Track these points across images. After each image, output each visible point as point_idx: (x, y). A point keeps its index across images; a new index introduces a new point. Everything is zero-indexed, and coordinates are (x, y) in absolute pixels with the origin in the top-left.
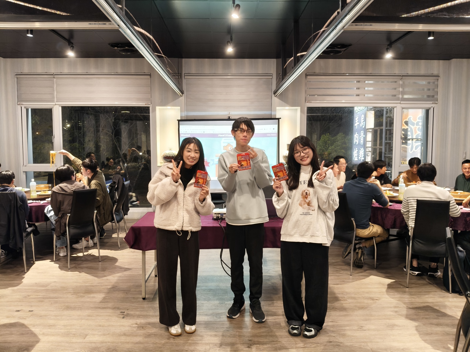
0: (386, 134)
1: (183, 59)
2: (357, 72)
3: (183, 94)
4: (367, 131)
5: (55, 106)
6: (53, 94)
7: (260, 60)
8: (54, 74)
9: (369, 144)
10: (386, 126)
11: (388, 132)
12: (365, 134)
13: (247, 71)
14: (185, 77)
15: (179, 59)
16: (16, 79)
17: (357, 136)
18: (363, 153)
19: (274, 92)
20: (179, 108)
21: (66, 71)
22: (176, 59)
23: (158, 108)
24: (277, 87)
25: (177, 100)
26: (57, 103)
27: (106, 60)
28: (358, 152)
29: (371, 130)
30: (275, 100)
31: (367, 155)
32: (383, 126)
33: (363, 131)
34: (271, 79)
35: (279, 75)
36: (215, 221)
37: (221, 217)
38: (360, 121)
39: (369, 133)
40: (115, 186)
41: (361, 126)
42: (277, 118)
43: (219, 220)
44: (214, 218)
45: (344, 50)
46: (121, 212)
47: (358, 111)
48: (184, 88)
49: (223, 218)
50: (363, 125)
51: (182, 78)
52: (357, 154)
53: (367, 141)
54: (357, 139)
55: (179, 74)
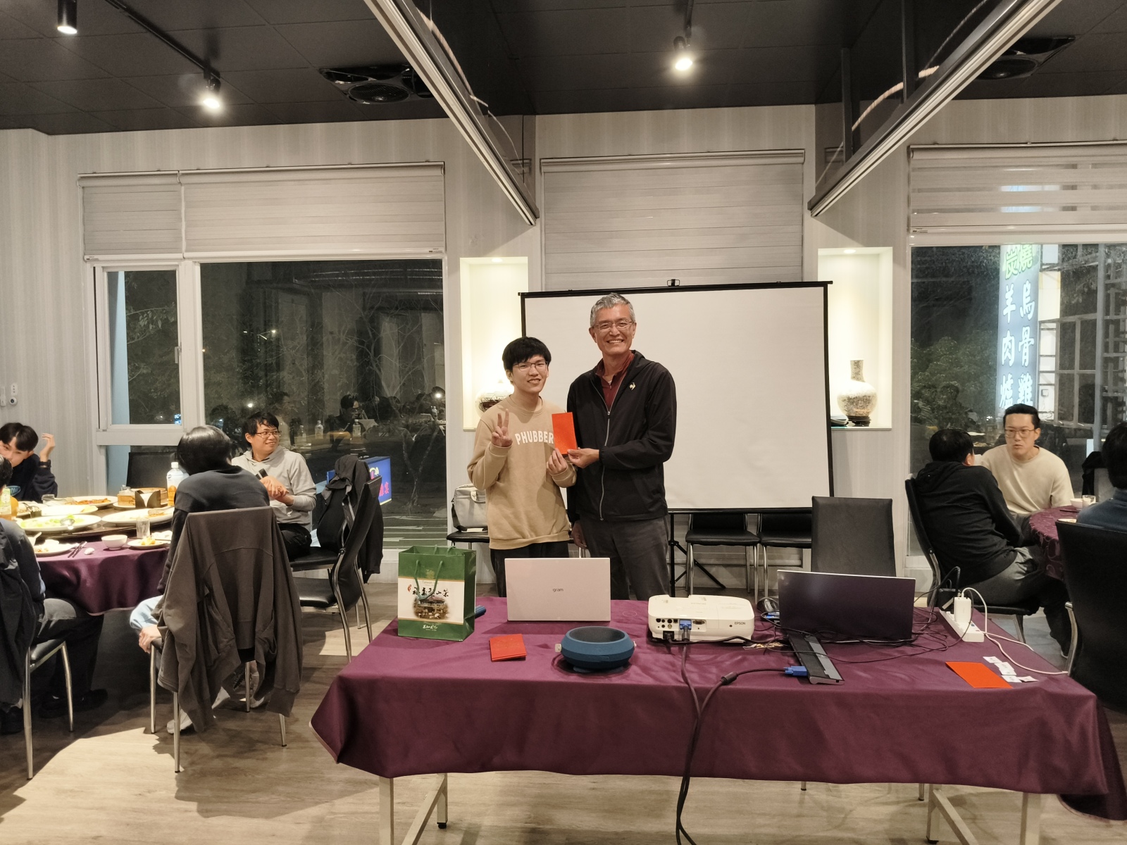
0: (1106, 335)
1: (538, 117)
2: (1070, 136)
3: (538, 220)
4: (1042, 327)
5: (183, 263)
6: (178, 229)
7: (765, 111)
8: (180, 172)
9: (1049, 364)
10: (1107, 312)
11: (1112, 327)
12: (1036, 335)
13: (726, 143)
14: (544, 169)
15: (525, 117)
16: (80, 191)
17: (1011, 341)
18: (1030, 389)
19: (809, 203)
20: (525, 260)
21: (211, 163)
22: (516, 119)
23: (466, 263)
24: (818, 189)
25: (519, 236)
26: (187, 255)
27: (318, 130)
28: (1015, 386)
29: (1054, 325)
30: (814, 227)
31: (1042, 395)
32: (1095, 310)
33: (1028, 328)
34: (801, 165)
35: (824, 154)
36: (658, 651)
37: (686, 637)
38: (1018, 303)
39: (1047, 331)
40: (345, 489)
41: (1022, 316)
42: (819, 280)
43: (675, 649)
44: (655, 635)
45: (1042, 60)
46: (356, 574)
47: (1011, 273)
48: (540, 203)
49: (693, 639)
50: (1029, 312)
51: (532, 172)
52: (1012, 391)
53: (1042, 356)
54: (1010, 350)
55: (525, 161)
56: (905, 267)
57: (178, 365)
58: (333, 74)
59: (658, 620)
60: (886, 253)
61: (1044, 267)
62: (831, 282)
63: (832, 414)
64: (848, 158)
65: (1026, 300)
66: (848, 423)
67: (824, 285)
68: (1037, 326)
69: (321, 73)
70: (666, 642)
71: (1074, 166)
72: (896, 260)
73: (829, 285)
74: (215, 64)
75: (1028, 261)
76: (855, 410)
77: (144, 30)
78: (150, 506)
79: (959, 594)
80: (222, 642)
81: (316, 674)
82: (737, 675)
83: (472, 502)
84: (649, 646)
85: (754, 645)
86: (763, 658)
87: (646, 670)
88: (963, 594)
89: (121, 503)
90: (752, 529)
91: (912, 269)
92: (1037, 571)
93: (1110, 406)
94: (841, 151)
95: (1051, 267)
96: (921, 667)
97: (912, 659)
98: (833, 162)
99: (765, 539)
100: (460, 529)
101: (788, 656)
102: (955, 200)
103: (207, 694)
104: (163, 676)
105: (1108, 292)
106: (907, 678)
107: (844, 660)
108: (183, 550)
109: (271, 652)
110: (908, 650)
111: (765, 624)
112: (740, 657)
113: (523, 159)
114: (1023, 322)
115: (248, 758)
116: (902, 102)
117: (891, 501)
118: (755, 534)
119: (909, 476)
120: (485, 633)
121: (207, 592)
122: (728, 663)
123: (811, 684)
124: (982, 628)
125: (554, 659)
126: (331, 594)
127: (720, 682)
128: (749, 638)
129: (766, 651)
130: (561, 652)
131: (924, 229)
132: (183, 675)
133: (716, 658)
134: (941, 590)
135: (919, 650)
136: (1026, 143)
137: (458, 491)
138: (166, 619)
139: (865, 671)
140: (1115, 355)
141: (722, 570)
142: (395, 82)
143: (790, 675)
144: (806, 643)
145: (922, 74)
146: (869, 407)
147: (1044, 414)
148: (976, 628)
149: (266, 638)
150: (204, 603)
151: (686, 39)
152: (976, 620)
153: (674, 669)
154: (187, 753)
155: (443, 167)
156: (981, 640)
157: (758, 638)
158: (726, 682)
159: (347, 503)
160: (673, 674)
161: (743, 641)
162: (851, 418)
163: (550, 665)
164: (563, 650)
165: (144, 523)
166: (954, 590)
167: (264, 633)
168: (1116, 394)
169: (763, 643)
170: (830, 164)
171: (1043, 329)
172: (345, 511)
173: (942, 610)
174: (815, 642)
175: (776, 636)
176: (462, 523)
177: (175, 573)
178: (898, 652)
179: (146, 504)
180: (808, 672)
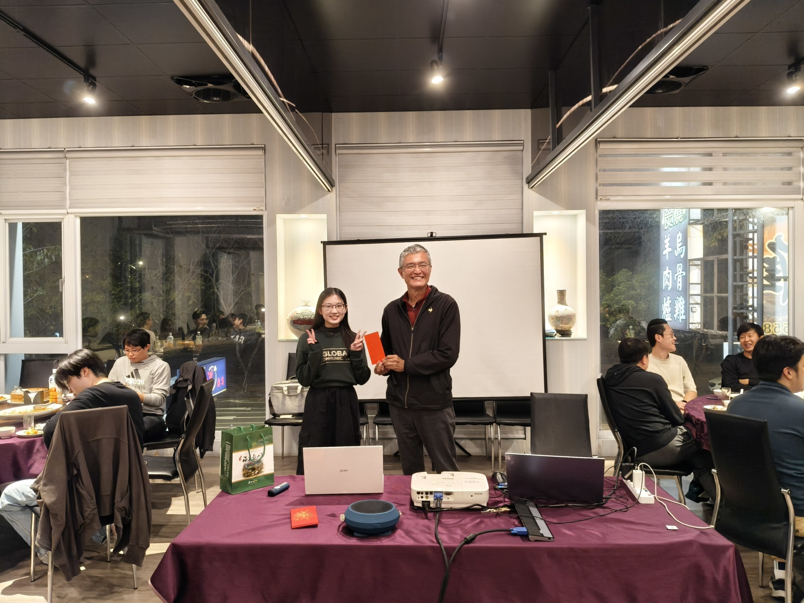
0: (735, 270)
1: (335, 116)
2: (707, 133)
3: (334, 188)
4: (691, 264)
5: (67, 217)
6: (64, 192)
7: (497, 113)
8: (66, 149)
9: (696, 290)
10: (735, 254)
11: (738, 264)
12: (687, 269)
13: (468, 137)
14: (338, 151)
15: (323, 113)
17: (669, 273)
18: (683, 307)
19: (527, 179)
20: (324, 216)
21: (90, 143)
22: (317, 115)
23: (280, 218)
24: (533, 167)
25: (321, 199)
26: (69, 211)
27: (172, 120)
28: (673, 305)
29: (699, 262)
30: (531, 195)
31: (692, 311)
32: (726, 252)
33: (681, 264)
34: (521, 152)
35: (537, 144)
36: (418, 516)
37: (438, 506)
38: (673, 246)
39: (694, 267)
40: (187, 387)
41: (677, 255)
42: (535, 232)
43: (430, 515)
44: (416, 504)
45: (687, 82)
46: (194, 453)
47: (668, 226)
48: (335, 174)
49: (443, 506)
50: (682, 253)
51: (330, 152)
52: (670, 308)
53: (691, 284)
54: (669, 279)
55: (324, 146)
56: (594, 224)
57: (61, 293)
58: (181, 80)
59: (418, 493)
60: (582, 214)
61: (691, 222)
62: (545, 234)
63: (546, 329)
64: (554, 147)
65: (679, 245)
66: (556, 335)
67: (541, 235)
68: (687, 263)
69: (172, 79)
70: (424, 510)
71: (710, 155)
72: (589, 219)
73: (544, 236)
74: (93, 72)
75: (680, 217)
76: (561, 325)
77: (37, 46)
78: (35, 402)
79: (636, 467)
80: (87, 511)
81: (164, 530)
82: (476, 536)
83: (284, 396)
84: (412, 513)
85: (489, 510)
86: (495, 520)
87: (408, 533)
88: (639, 468)
89: (13, 400)
90: (490, 412)
91: (600, 226)
92: (690, 441)
93: (738, 319)
94: (549, 142)
95: (696, 222)
96: (609, 525)
97: (603, 519)
98: (543, 150)
99: (499, 420)
100: (275, 415)
101: (514, 518)
102: (629, 177)
103: (75, 551)
104: (39, 538)
105: (735, 239)
106: (600, 535)
107: (555, 521)
108: (57, 440)
109: (127, 517)
110: (600, 511)
111: (498, 492)
112: (478, 520)
113: (322, 144)
114: (678, 260)
115: (108, 599)
116: (591, 111)
117: (586, 396)
118: (492, 416)
119: (599, 377)
120: (286, 505)
121: (75, 472)
122: (469, 525)
123: (530, 541)
124: (653, 493)
125: (340, 526)
126: (173, 469)
127: (463, 542)
128: (485, 505)
129: (497, 515)
130: (345, 521)
131: (608, 197)
132: (56, 536)
133: (461, 521)
134: (624, 464)
135: (608, 511)
136: (677, 138)
137: (274, 387)
138: (43, 494)
139: (570, 530)
140: (741, 283)
141: (469, 442)
142: (227, 87)
143: (515, 535)
144: (526, 508)
145: (605, 90)
146: (570, 324)
147: (694, 325)
148: (649, 493)
149: (123, 507)
150: (73, 481)
151: (439, 62)
152: (649, 486)
153: (430, 531)
154: (59, 597)
155: (264, 149)
156: (652, 502)
157: (491, 504)
158: (468, 542)
159: (188, 398)
160: (429, 536)
161: (480, 507)
162: (558, 331)
163: (336, 531)
164: (346, 519)
165: (30, 417)
166: (632, 464)
167: (121, 503)
168: (742, 311)
169: (496, 509)
170: (541, 151)
171: (691, 265)
172: (187, 404)
173: (625, 479)
174: (532, 506)
175: (505, 502)
176: (276, 412)
177: (51, 457)
178: (595, 513)
179: (32, 401)
180: (527, 532)
